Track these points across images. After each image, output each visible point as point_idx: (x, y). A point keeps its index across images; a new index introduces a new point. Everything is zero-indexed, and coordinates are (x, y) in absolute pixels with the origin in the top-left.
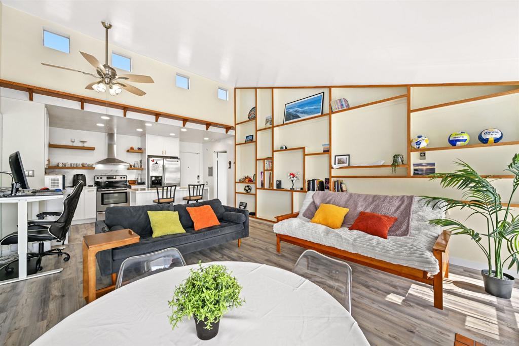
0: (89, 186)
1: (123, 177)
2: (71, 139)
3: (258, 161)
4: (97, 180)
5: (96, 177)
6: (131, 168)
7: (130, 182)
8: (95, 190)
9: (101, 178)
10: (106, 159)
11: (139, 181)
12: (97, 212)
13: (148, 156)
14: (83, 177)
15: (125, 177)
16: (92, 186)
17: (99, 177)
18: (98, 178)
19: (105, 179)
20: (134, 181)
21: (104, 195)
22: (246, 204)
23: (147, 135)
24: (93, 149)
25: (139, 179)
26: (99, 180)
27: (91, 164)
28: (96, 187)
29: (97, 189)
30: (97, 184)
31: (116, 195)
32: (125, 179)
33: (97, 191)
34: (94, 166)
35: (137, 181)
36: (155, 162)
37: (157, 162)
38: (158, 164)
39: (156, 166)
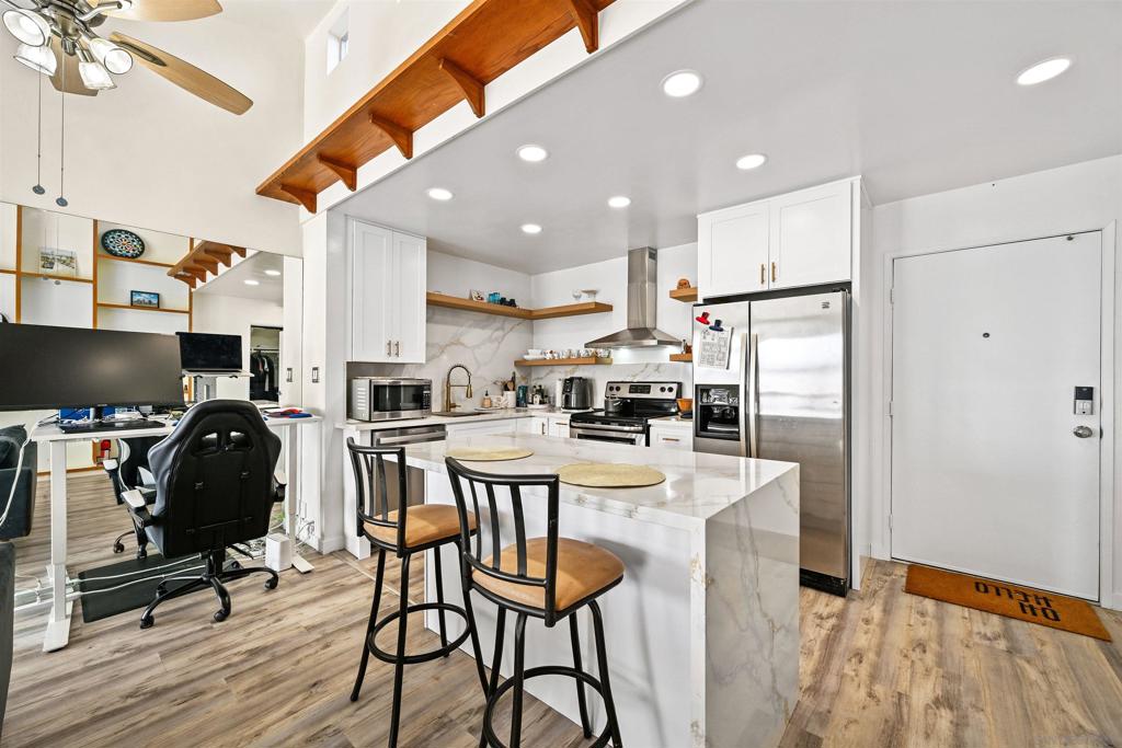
1: (667, 387)
4: (609, 394)
5: (608, 386)
7: (680, 405)
14: (577, 385)
15: (673, 386)
17: (615, 387)
18: (611, 389)
19: (625, 391)
20: (689, 402)
32: (672, 396)
36: (713, 324)
37: (718, 323)
38: (722, 330)
39: (716, 341)
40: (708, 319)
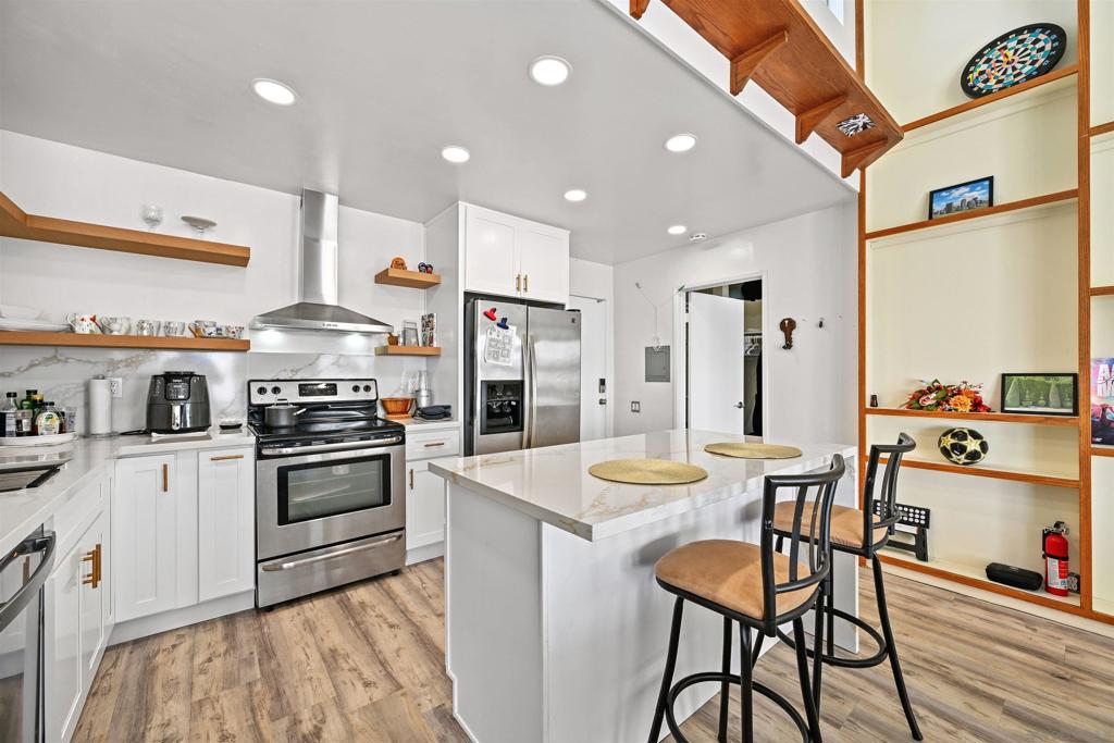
0: (225, 428)
1: (362, 385)
2: (146, 209)
3: (1094, 301)
4: (257, 399)
5: (255, 387)
6: (392, 346)
7: (392, 407)
8: (250, 453)
9: (276, 390)
10: (298, 306)
11: (424, 403)
12: (257, 562)
13: (468, 295)
14: (197, 386)
15: (371, 384)
16: (238, 426)
17: (269, 387)
18: (262, 391)
19: (291, 394)
20: (406, 401)
21: (291, 474)
22: (928, 512)
23: (462, 205)
24: (239, 258)
25: (424, 393)
26: (268, 398)
27: (233, 324)
28: (253, 439)
29: (259, 447)
30: (261, 418)
31: (342, 470)
32: (371, 396)
33: (260, 456)
34: (245, 336)
35: (415, 401)
36: (499, 320)
37: (504, 320)
38: (507, 328)
39: (501, 338)
40: (496, 314)
